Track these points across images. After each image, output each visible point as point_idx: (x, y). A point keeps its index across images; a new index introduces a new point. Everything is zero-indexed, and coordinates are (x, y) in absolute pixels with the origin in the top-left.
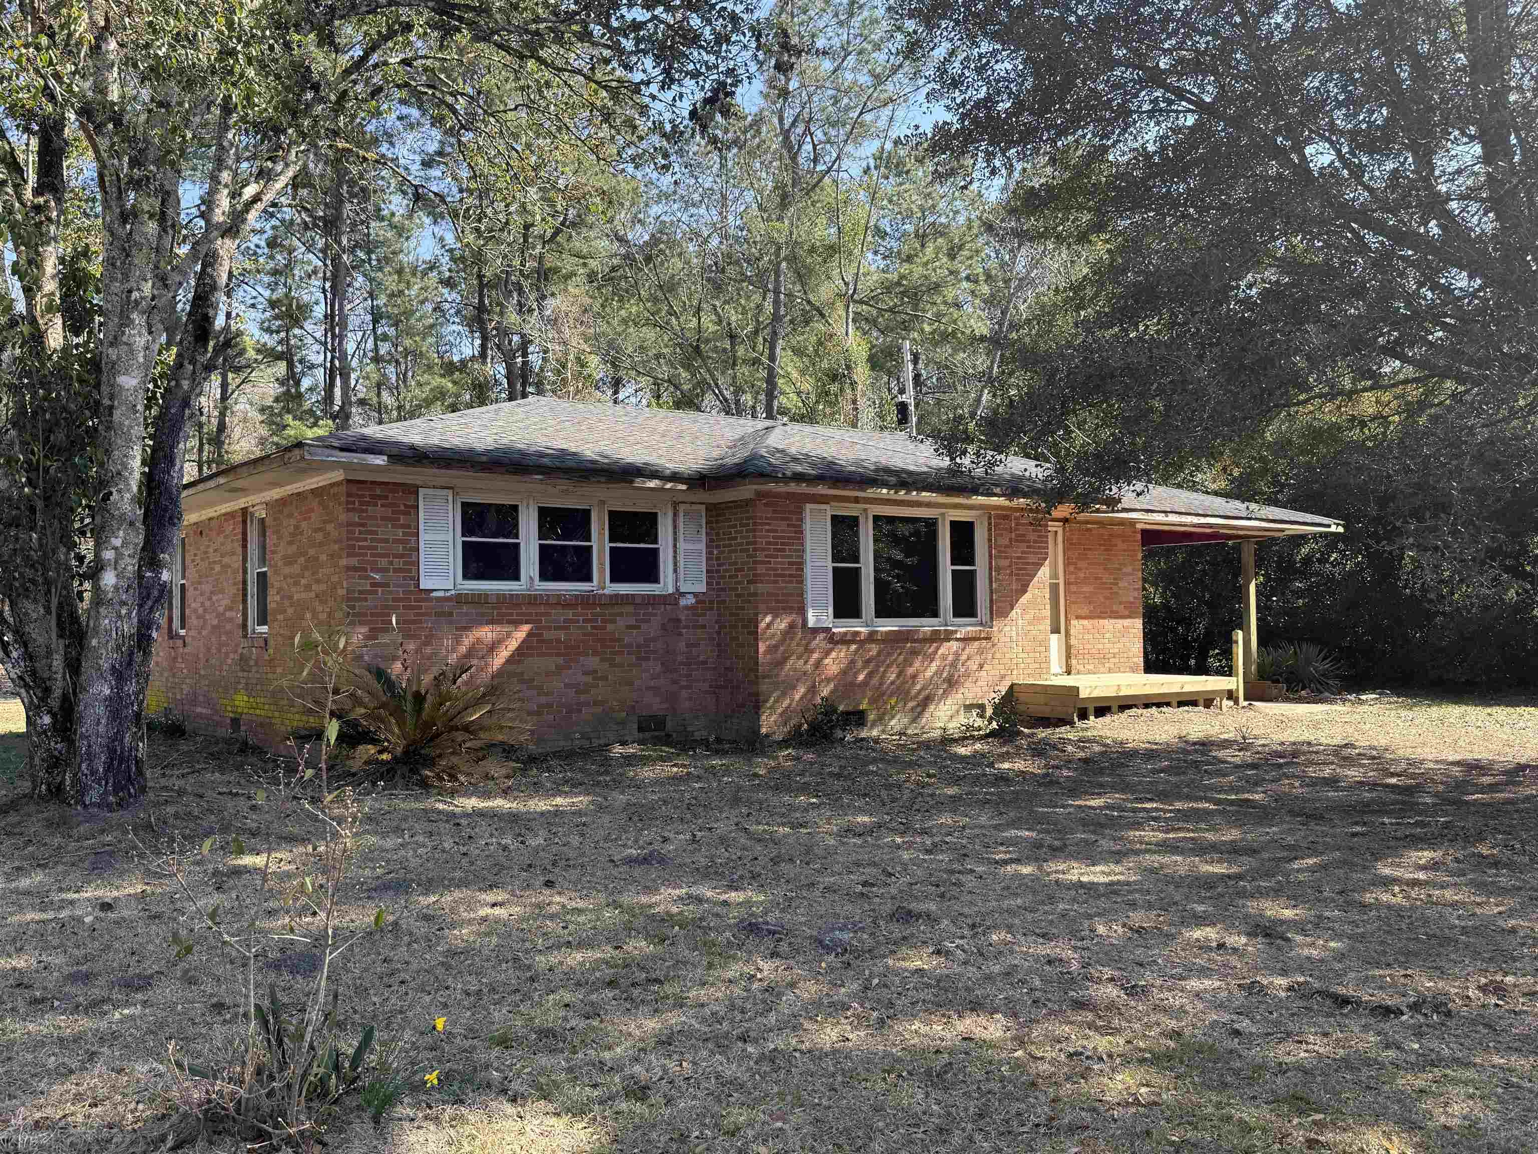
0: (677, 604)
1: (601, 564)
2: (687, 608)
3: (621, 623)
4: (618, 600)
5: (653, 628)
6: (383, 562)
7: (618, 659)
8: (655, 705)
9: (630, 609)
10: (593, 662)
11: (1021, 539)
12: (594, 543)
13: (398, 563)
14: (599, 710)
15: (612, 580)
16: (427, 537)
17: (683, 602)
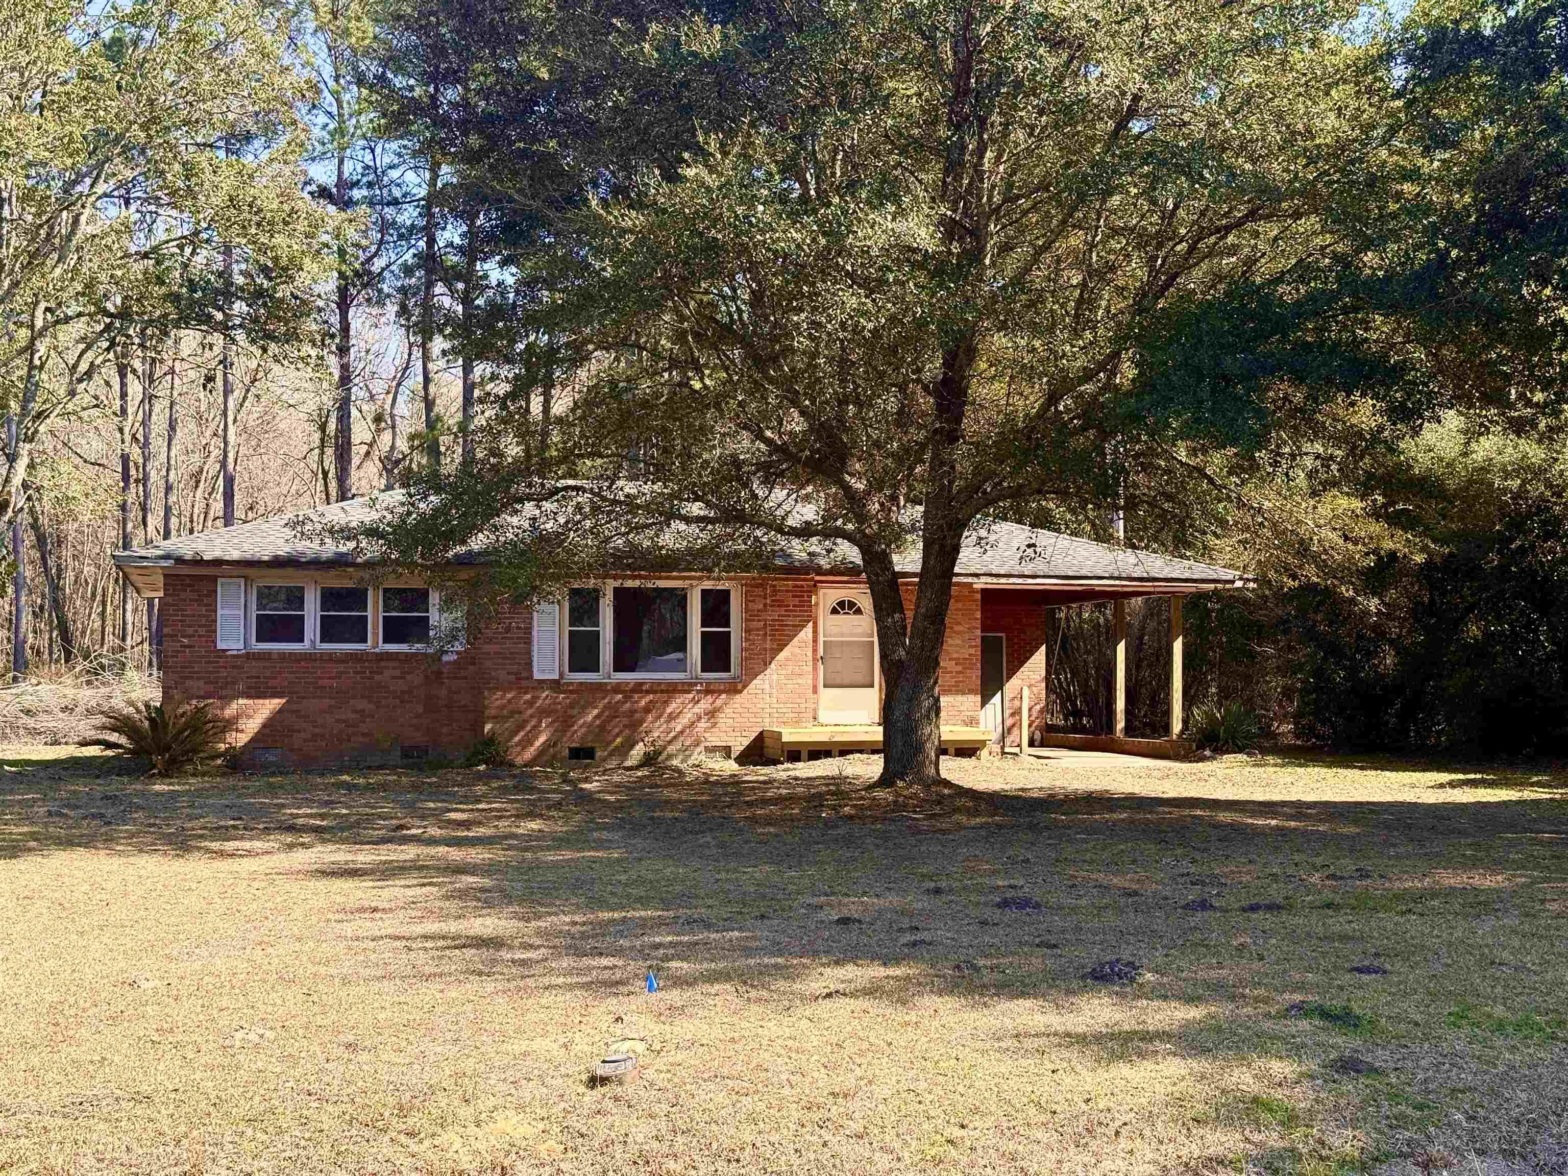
0: (440, 659)
1: (375, 627)
2: (448, 663)
3: (387, 673)
4: (388, 656)
5: (416, 679)
6: (190, 631)
7: (383, 702)
8: (419, 738)
9: (396, 664)
10: (362, 704)
11: (780, 604)
12: (369, 613)
13: (202, 631)
14: (367, 740)
15: (385, 641)
16: (226, 612)
17: (445, 658)
